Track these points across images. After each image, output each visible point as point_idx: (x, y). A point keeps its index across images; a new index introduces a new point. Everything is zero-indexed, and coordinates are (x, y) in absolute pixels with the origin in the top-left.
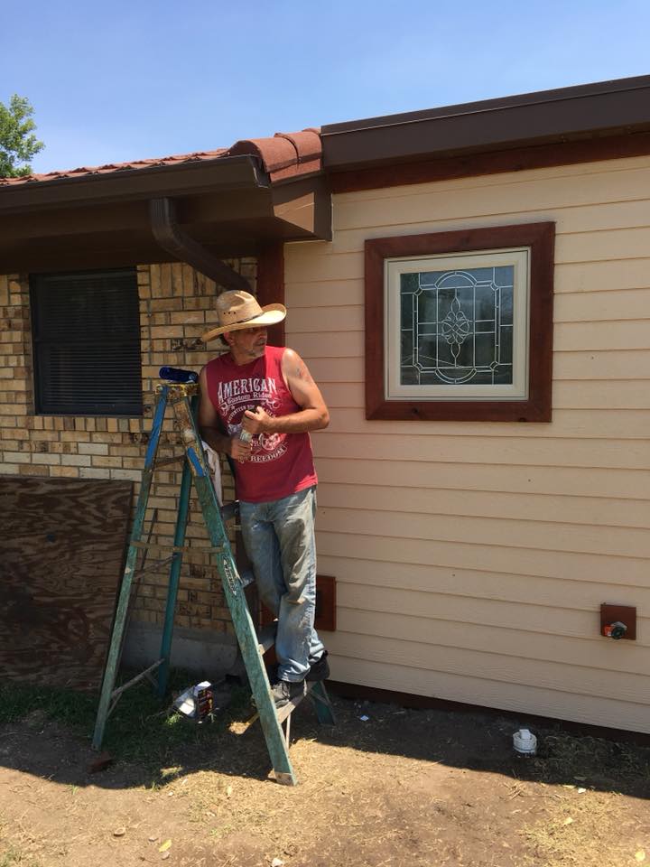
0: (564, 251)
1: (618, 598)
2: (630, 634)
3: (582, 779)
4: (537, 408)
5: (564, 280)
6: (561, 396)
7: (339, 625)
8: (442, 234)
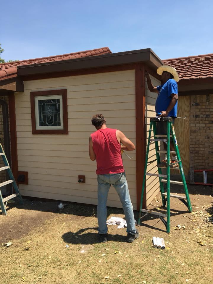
0: (69, 96)
1: (82, 174)
2: (84, 181)
3: (68, 212)
4: (65, 132)
5: (69, 102)
6: (70, 129)
7: (29, 183)
8: (45, 91)
